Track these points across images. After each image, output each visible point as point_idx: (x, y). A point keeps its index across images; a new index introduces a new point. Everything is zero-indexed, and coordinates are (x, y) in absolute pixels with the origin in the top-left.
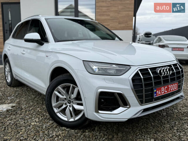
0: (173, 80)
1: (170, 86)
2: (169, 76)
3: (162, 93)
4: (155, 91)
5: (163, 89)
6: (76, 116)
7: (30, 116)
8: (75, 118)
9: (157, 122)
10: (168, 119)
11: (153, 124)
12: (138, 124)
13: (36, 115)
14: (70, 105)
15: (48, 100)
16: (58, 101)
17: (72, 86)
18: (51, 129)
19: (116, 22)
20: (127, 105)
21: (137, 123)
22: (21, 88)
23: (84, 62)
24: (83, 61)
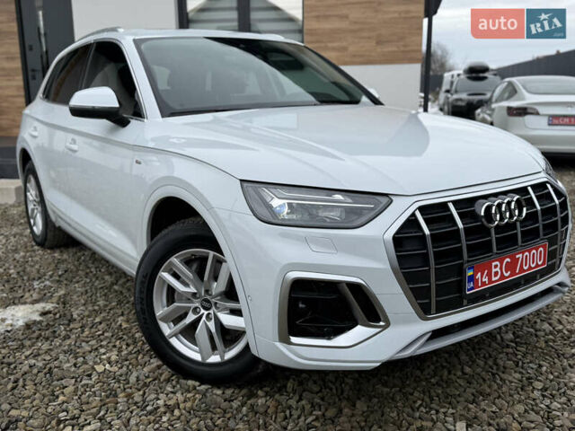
0: (531, 236)
1: (520, 255)
2: (518, 224)
3: (494, 279)
4: (470, 273)
5: (496, 267)
6: (226, 347)
7: (93, 342)
8: (224, 352)
9: (482, 363)
10: (516, 355)
11: (468, 370)
12: (422, 371)
13: (113, 340)
14: (209, 314)
15: (142, 299)
16: (173, 302)
17: (214, 256)
18: (152, 386)
19: (369, 38)
20: (379, 321)
21: (418, 369)
22: (74, 250)
23: (245, 184)
24: (241, 180)
